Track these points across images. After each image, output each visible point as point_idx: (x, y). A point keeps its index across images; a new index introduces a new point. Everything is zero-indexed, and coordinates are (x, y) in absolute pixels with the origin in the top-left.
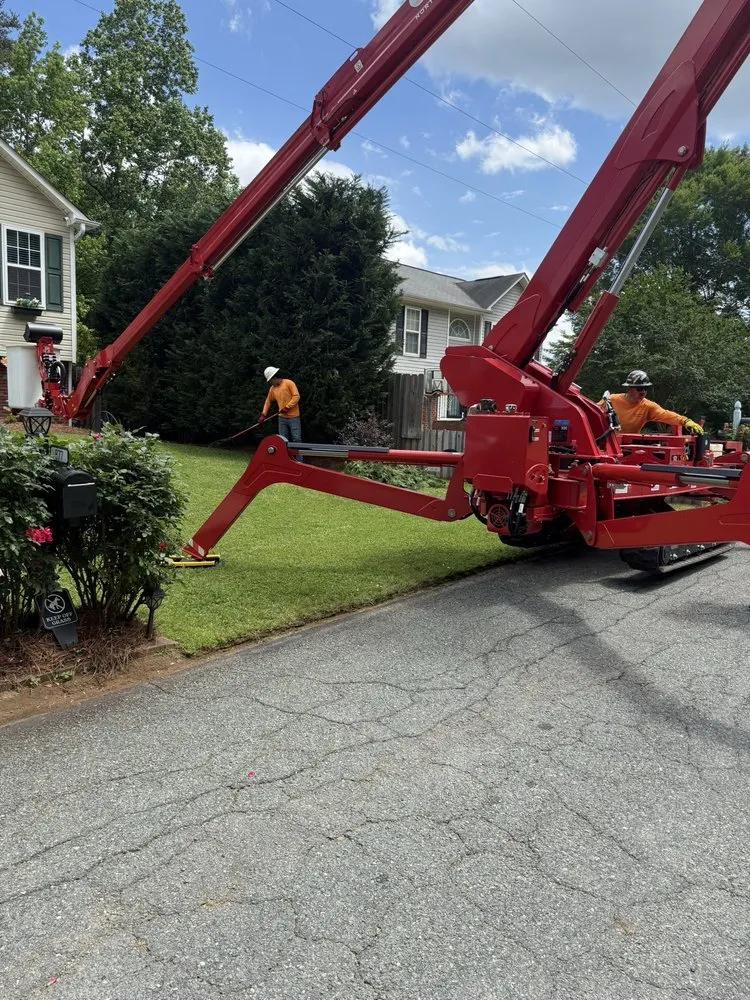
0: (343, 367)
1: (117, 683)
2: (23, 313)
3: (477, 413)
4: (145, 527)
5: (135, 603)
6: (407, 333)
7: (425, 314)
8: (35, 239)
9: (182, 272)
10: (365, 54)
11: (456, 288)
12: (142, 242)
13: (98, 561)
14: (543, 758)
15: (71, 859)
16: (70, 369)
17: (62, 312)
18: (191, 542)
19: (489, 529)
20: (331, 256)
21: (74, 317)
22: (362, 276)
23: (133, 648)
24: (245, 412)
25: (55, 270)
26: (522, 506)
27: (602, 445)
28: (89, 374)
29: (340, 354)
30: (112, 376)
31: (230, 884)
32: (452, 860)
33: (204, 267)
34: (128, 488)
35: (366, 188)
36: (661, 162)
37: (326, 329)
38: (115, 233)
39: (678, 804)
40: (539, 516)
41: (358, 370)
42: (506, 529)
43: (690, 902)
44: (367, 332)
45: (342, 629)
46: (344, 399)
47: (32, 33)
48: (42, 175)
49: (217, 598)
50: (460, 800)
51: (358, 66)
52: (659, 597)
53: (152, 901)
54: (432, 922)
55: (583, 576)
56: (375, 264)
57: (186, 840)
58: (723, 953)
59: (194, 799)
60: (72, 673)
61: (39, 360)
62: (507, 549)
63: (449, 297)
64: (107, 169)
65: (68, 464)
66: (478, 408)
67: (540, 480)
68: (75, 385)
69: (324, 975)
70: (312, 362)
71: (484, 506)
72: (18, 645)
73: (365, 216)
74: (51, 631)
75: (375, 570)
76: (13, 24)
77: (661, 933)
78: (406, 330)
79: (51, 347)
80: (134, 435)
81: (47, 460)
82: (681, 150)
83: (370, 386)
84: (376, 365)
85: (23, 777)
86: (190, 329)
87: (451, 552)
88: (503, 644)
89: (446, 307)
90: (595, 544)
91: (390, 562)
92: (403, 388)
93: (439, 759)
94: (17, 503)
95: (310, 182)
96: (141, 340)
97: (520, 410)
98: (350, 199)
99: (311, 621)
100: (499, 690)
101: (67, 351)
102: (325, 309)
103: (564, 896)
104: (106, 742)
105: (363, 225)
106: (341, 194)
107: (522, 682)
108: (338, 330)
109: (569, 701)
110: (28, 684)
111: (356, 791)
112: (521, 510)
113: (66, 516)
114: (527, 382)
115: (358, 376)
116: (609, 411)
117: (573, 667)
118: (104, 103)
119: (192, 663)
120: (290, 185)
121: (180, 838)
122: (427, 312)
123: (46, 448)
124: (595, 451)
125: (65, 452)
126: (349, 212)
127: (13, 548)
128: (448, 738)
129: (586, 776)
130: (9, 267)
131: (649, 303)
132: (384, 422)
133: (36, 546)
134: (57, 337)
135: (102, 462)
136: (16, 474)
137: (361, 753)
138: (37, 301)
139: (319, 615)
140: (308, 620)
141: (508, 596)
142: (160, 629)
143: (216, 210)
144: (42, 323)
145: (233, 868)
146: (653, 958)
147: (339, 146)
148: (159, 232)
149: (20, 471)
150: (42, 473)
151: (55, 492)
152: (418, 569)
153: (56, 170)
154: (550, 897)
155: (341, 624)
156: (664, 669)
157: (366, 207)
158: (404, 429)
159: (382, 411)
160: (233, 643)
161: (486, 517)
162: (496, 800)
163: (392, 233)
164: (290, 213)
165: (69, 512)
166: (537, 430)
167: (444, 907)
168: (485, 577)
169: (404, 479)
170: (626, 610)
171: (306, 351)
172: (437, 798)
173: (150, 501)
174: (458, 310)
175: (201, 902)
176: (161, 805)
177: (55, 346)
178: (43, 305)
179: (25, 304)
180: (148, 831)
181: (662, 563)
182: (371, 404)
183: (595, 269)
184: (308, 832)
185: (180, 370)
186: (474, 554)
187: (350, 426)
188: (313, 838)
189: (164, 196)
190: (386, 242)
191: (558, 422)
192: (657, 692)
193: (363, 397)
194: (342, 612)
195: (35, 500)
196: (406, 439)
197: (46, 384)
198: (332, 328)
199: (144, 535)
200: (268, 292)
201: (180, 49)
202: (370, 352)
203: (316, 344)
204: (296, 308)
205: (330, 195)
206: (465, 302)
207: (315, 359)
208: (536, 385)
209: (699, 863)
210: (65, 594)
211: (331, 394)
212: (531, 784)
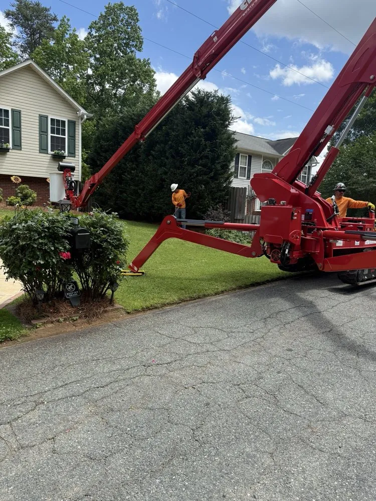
0: (207, 184)
1: (96, 323)
2: (58, 158)
3: (267, 205)
4: (111, 254)
5: (105, 289)
6: (241, 167)
7: (250, 157)
8: (63, 122)
9: (131, 138)
10: (218, 33)
11: (267, 144)
12: (112, 124)
13: (90, 270)
14: (287, 363)
15: (76, 388)
16: (78, 184)
17: (75, 157)
18: (131, 264)
19: (271, 261)
20: (202, 130)
21: (80, 160)
22: (217, 139)
23: (104, 308)
24: (159, 205)
25: (72, 137)
26: (287, 250)
27: (330, 221)
28: (87, 187)
29: (205, 177)
30: (97, 188)
31: (142, 402)
32: (239, 399)
33: (141, 136)
34: (104, 236)
35: (220, 96)
36: (362, 83)
37: (199, 165)
38: (100, 119)
39: (346, 384)
40: (296, 255)
41: (213, 186)
42: (279, 261)
43: (345, 422)
44: (218, 167)
45: (198, 305)
46: (206, 199)
47: (64, 25)
48: (67, 92)
49: (142, 289)
50: (245, 377)
51: (215, 39)
52: (356, 297)
53: (109, 406)
54: (227, 421)
55: (319, 286)
56: (224, 133)
57: (124, 385)
58: (356, 442)
59: (128, 369)
60: (77, 318)
61: (64, 180)
62: (282, 273)
63: (262, 149)
64: (98, 88)
65: (78, 225)
66: (267, 203)
67: (297, 238)
68: (81, 191)
69: (179, 436)
70: (192, 181)
71: (269, 250)
72: (54, 304)
73: (219, 110)
74: (69, 299)
75: (216, 280)
76: (55, 19)
77: (328, 432)
78: (240, 166)
79: (70, 174)
80: (107, 213)
81: (69, 223)
82: (372, 77)
83: (219, 194)
84: (223, 183)
85: (57, 357)
86: (134, 166)
87: (254, 273)
88: (275, 314)
89: (261, 154)
90: (323, 269)
91: (223, 277)
92: (236, 195)
93: (238, 360)
94: (56, 241)
95: (193, 93)
96: (112, 171)
97: (288, 204)
98: (212, 101)
99: (185, 301)
100: (270, 334)
101: (77, 176)
102: (198, 156)
103: (287, 416)
104: (91, 346)
105: (218, 114)
106: (208, 99)
107: (281, 331)
108: (204, 166)
109: (303, 340)
110: (58, 321)
111: (199, 371)
112: (287, 252)
113: (77, 248)
114: (293, 191)
115: (213, 188)
116: (334, 205)
117: (307, 326)
118: (98, 56)
119: (130, 316)
120: (183, 95)
121: (122, 384)
122: (251, 156)
123: (68, 217)
124: (326, 225)
125: (77, 219)
126: (211, 109)
127: (54, 260)
128: (243, 352)
129: (305, 371)
130: (51, 136)
131: (368, 152)
132: (226, 211)
133: (64, 260)
134: (73, 169)
135: (93, 225)
136: (56, 228)
137: (203, 356)
138: (63, 152)
139: (188, 299)
140: (183, 301)
141: (281, 294)
142: (117, 301)
143: (148, 108)
144: (65, 163)
145: (143, 396)
146: (323, 441)
147: (205, 77)
148: (121, 118)
149: (57, 227)
150: (67, 228)
151: (72, 237)
152: (237, 280)
153: (74, 89)
154: (280, 416)
155: (198, 303)
156: (352, 329)
157: (220, 105)
158: (236, 215)
159: (225, 206)
160: (148, 309)
161: (270, 256)
162: (262, 378)
163: (232, 118)
164: (183, 109)
165: (78, 246)
166: (296, 214)
167: (232, 416)
168: (270, 285)
169: (235, 239)
170: (338, 302)
171: (189, 176)
172: (235, 375)
173: (113, 242)
174: (267, 155)
175: (129, 408)
176: (114, 371)
177: (72, 173)
178: (66, 154)
179: (58, 153)
180: (108, 380)
181: (358, 281)
182: (219, 202)
183: (327, 136)
184: (176, 385)
185: (130, 185)
186: (266, 275)
187: (209, 213)
188: (178, 387)
189: (123, 101)
190: (229, 122)
191: (308, 210)
192: (346, 338)
193: (216, 199)
194: (199, 298)
195: (64, 240)
196: (237, 219)
197: (67, 191)
198: (201, 165)
199: (110, 258)
200: (171, 147)
201: (136, 30)
202: (220, 176)
203: (194, 172)
204: (185, 155)
205: (203, 100)
206: (271, 152)
207: (193, 180)
208: (297, 192)
209: (352, 408)
210: (75, 283)
211: (201, 197)
212: (279, 372)
